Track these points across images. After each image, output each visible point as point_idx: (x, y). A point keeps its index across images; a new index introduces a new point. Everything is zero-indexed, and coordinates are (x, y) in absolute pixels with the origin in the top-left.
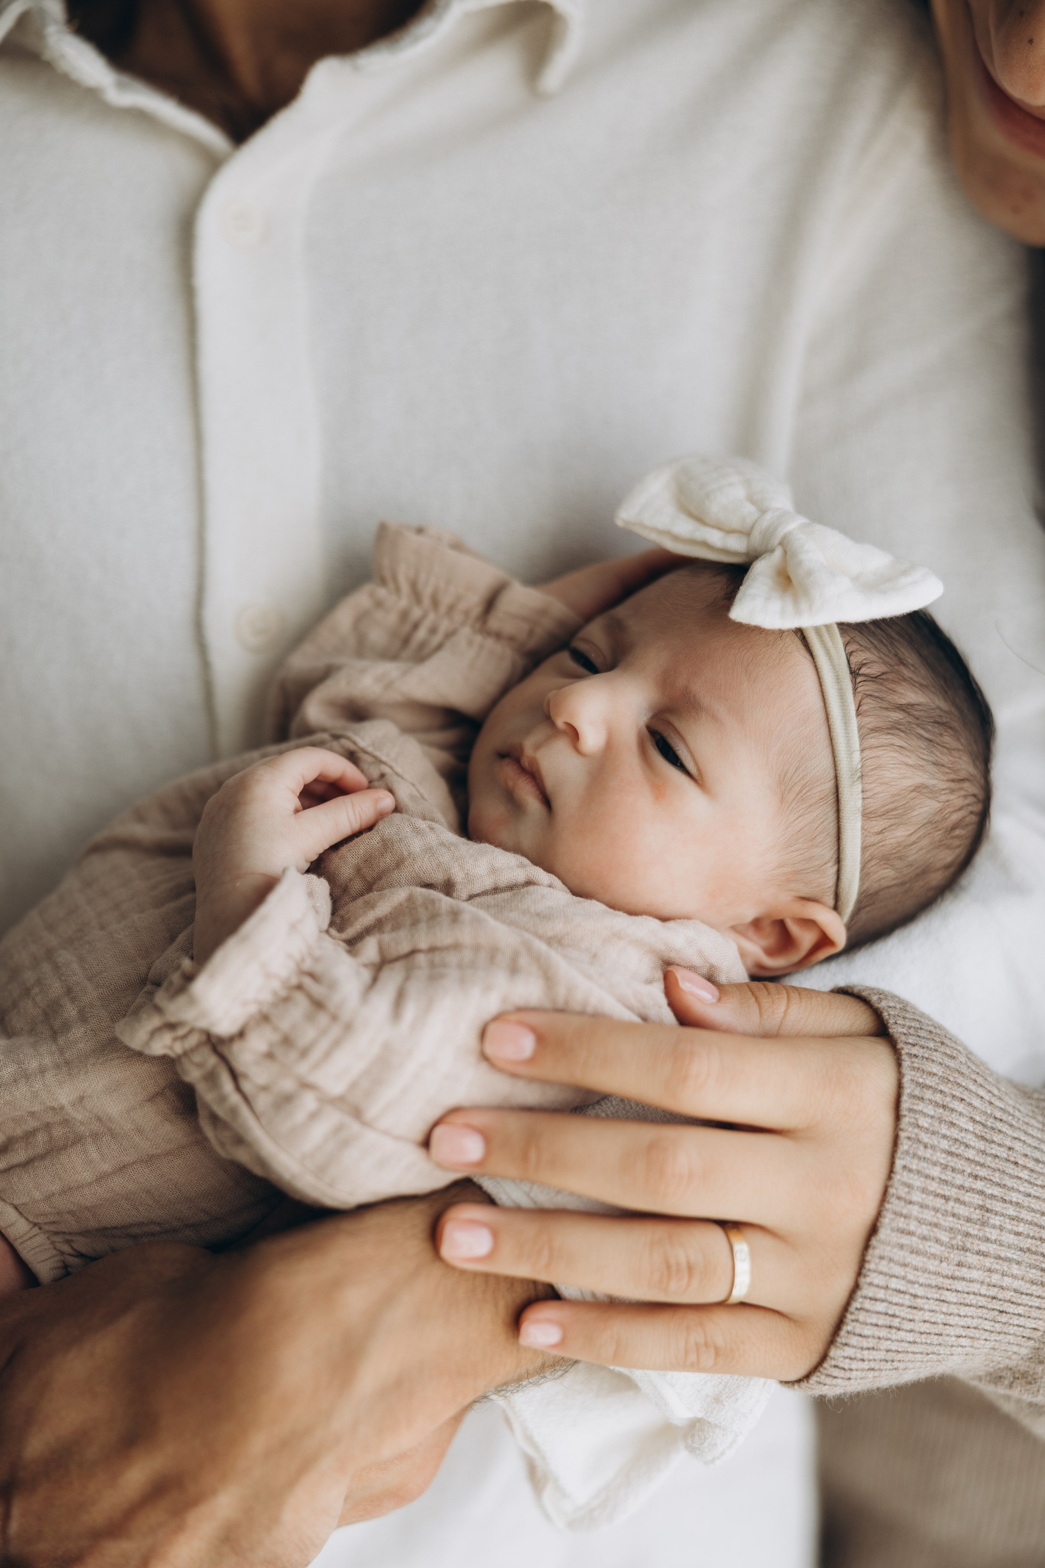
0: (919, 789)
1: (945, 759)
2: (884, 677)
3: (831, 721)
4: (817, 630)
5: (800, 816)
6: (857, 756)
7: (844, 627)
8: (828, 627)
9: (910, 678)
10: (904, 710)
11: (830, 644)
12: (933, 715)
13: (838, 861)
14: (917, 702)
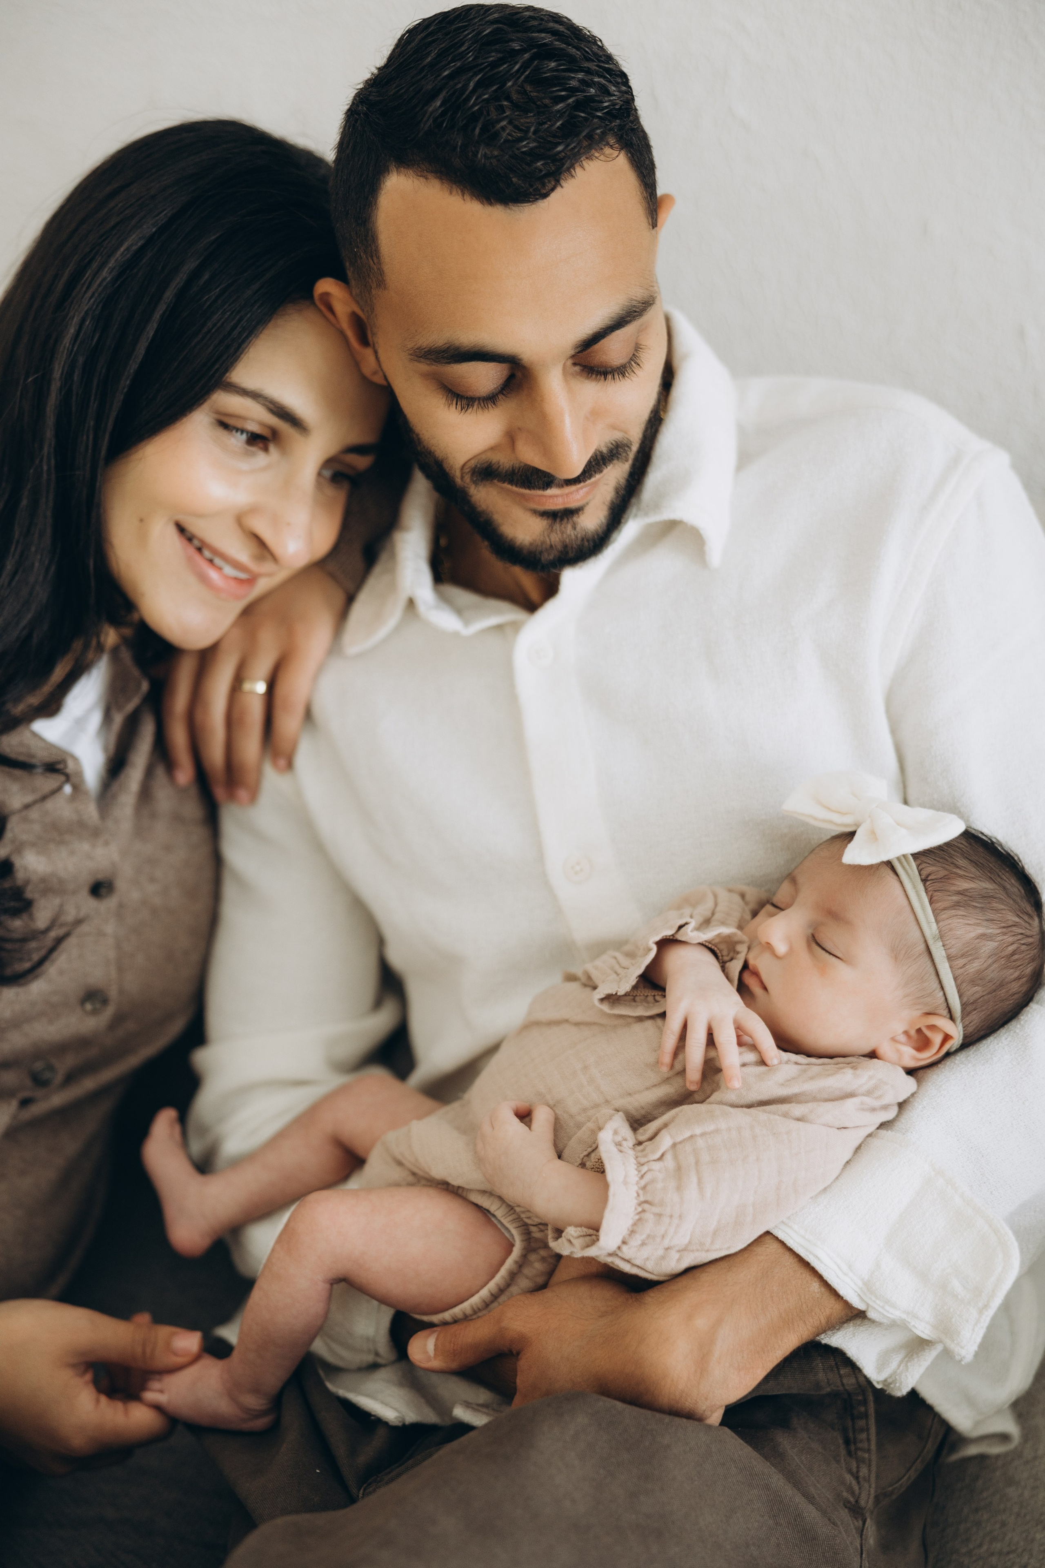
0: (982, 936)
1: (996, 916)
2: (945, 877)
3: (915, 910)
4: (898, 859)
5: (910, 967)
6: (934, 926)
7: (916, 856)
8: (904, 856)
9: (964, 875)
10: (962, 894)
11: (907, 867)
12: (981, 893)
13: (942, 988)
14: (970, 888)
